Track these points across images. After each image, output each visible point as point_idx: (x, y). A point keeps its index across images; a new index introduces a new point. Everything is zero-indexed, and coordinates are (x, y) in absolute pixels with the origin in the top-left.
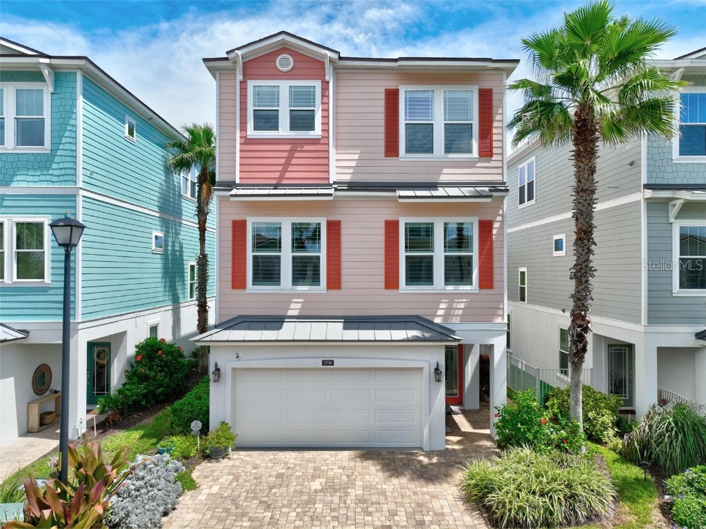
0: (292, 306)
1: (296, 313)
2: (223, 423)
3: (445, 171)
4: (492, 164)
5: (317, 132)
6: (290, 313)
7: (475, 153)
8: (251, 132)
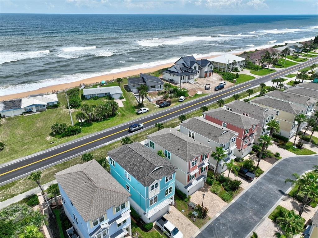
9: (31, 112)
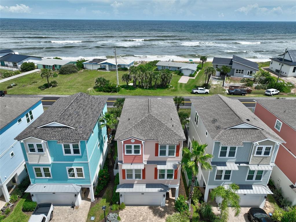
0: (135, 182)
1: (136, 183)
2: (123, 202)
3: (168, 159)
4: (179, 157)
5: (140, 154)
6: (135, 183)
7: (175, 156)
8: (126, 154)
9: (104, 69)
